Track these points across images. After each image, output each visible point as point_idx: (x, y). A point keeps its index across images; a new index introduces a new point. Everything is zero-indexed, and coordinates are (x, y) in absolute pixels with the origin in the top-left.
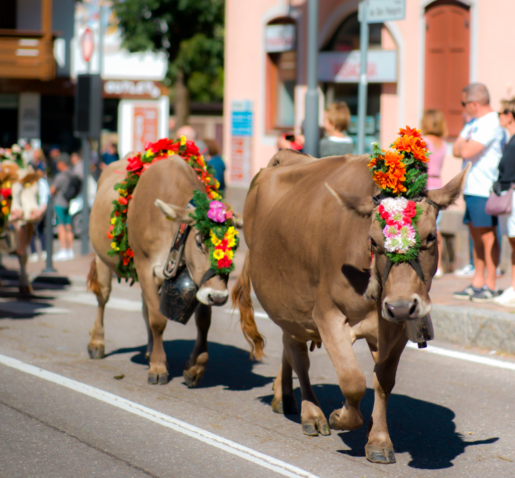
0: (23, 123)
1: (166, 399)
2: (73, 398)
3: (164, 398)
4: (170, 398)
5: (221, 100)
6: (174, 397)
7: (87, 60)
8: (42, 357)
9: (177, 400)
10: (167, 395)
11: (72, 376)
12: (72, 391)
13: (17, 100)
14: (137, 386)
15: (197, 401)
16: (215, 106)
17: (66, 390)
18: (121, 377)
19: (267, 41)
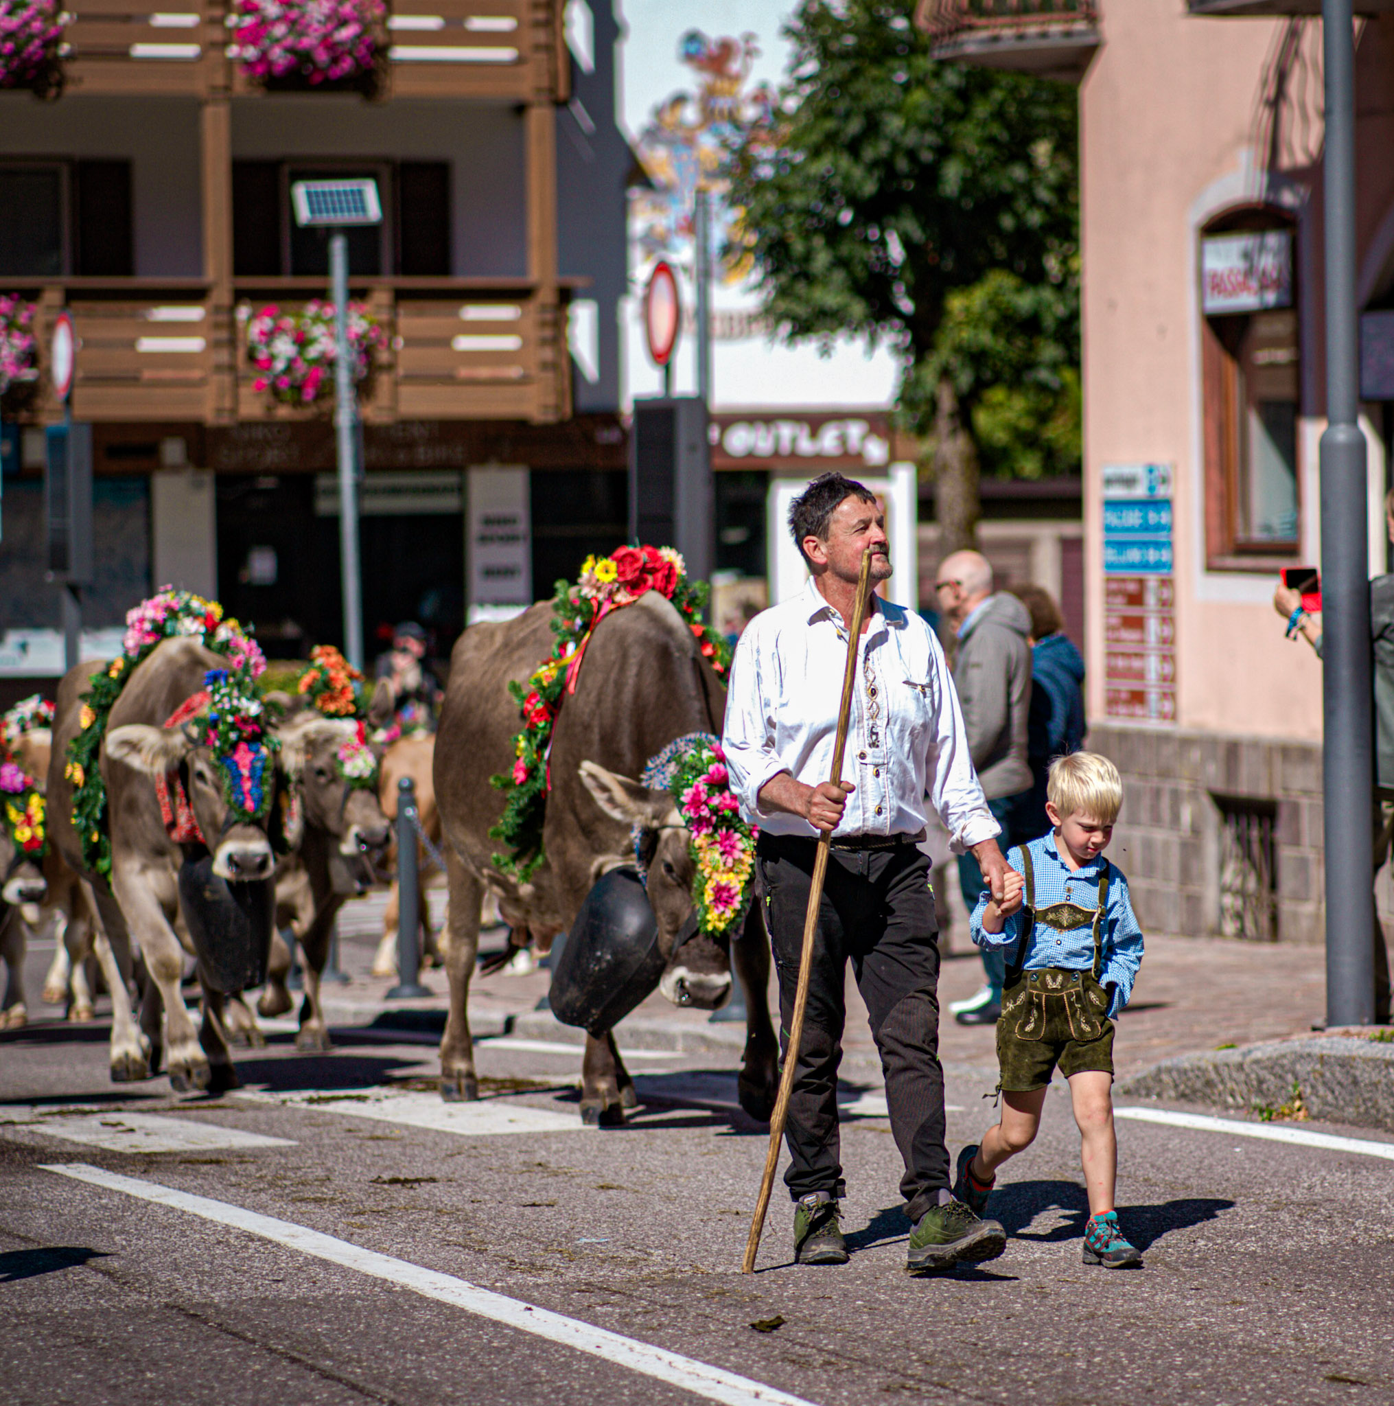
0: (479, 556)
1: (909, 1389)
2: (626, 1392)
3: (903, 1387)
4: (924, 1388)
5: (1076, 470)
6: (932, 1384)
7: (663, 359)
8: (533, 1268)
9: (942, 1392)
10: (912, 1377)
11: (624, 1326)
12: (623, 1372)
13: (461, 490)
14: (820, 1350)
15: (1004, 1395)
16: (1059, 486)
17: (603, 1368)
18: (776, 1325)
19: (1205, 282)
